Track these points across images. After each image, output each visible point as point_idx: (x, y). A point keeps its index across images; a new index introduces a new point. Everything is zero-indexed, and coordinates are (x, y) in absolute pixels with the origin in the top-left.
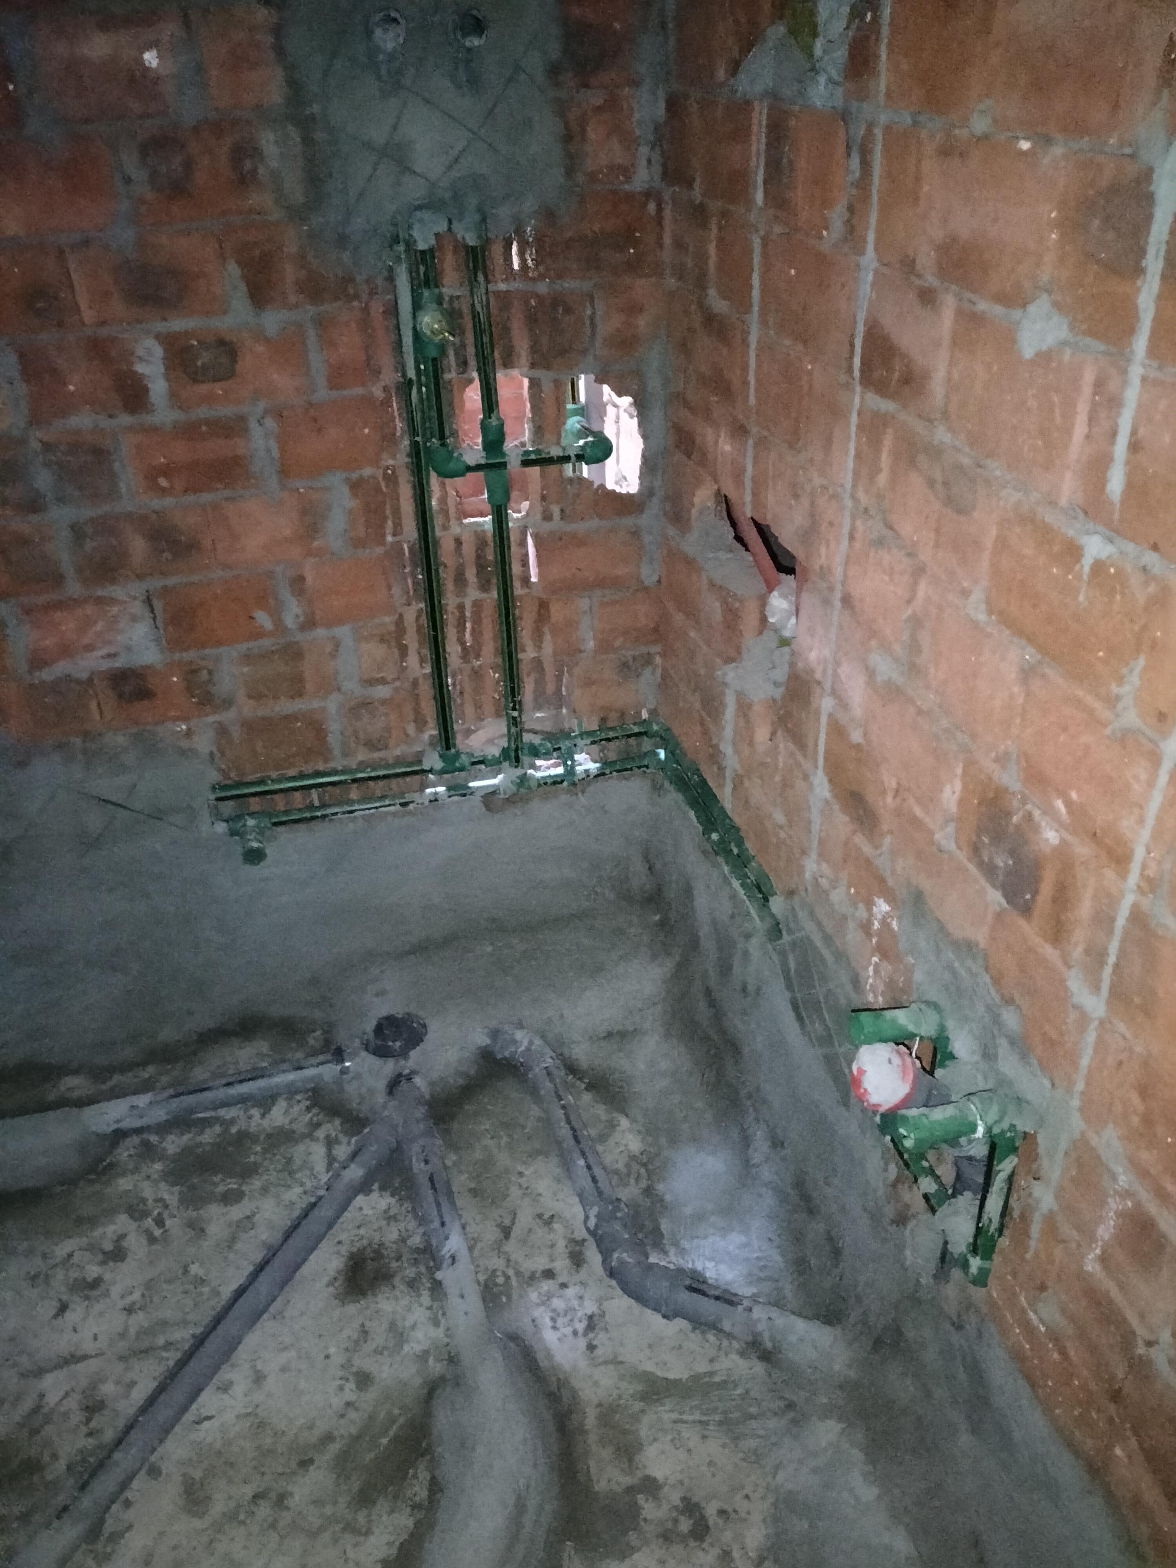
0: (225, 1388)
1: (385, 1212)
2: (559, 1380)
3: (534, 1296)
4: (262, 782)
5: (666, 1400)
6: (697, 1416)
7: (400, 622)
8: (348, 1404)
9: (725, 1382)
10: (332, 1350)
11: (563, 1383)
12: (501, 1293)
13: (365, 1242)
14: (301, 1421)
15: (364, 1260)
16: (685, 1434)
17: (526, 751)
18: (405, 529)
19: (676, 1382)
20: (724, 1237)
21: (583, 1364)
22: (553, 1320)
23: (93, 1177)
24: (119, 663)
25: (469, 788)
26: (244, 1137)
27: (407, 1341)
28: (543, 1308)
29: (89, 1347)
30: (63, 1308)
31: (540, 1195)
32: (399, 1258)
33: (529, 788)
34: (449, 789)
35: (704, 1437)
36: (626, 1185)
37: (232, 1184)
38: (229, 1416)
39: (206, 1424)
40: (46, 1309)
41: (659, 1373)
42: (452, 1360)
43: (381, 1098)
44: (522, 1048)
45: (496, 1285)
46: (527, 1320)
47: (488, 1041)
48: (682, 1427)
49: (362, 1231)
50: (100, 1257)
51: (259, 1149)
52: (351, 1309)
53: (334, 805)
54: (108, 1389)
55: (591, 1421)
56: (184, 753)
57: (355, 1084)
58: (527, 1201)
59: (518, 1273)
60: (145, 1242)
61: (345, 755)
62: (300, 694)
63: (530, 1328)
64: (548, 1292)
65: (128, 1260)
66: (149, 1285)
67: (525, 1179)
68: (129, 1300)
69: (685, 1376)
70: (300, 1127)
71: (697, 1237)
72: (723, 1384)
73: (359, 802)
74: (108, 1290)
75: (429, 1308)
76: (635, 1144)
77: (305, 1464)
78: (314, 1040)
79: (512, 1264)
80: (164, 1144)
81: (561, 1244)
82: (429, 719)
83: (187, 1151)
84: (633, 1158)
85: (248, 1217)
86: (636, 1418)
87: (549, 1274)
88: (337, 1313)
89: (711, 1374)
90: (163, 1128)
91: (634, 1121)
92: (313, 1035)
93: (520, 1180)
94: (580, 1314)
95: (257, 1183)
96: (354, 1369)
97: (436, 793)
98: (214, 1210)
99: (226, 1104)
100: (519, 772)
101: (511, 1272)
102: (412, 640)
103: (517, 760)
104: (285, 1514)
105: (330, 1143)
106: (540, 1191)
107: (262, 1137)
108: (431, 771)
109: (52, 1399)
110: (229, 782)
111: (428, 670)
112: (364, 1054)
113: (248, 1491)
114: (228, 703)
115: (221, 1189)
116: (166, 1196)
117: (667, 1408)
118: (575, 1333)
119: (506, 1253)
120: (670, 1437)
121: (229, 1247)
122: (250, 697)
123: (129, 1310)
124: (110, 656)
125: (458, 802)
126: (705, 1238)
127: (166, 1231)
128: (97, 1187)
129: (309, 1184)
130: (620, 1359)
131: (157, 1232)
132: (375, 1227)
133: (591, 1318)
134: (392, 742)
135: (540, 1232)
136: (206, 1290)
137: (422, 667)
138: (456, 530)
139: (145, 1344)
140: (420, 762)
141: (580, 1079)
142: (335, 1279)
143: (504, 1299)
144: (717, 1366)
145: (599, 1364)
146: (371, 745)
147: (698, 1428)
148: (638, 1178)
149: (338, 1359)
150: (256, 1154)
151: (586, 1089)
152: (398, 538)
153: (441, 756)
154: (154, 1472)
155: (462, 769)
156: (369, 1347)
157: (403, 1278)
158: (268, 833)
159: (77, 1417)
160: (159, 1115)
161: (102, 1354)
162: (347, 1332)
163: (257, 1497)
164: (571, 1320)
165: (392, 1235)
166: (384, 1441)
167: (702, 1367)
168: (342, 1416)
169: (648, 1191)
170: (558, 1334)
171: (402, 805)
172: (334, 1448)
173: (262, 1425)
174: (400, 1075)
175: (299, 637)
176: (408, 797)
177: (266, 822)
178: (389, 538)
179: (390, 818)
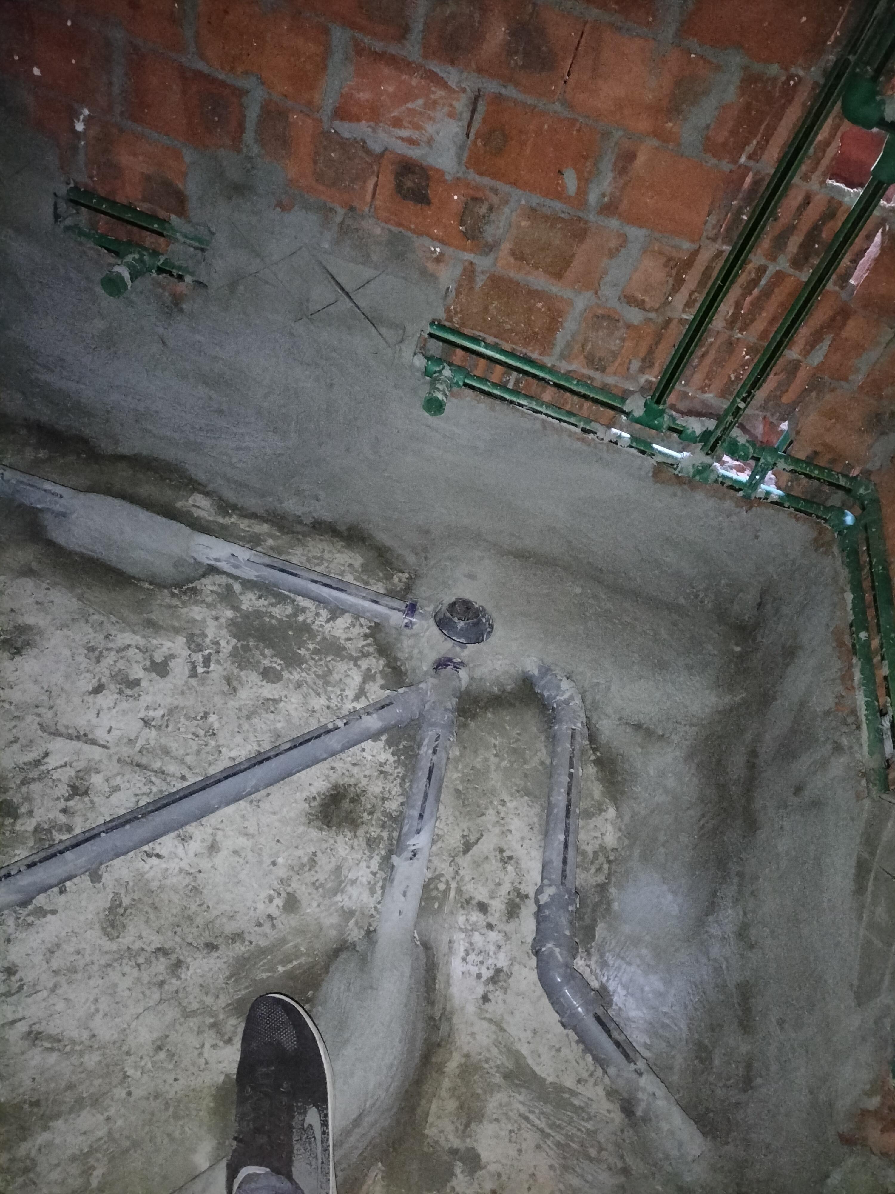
0: (184, 839)
1: (381, 765)
2: (444, 1009)
3: (461, 919)
4: (475, 340)
5: (523, 1090)
6: (542, 1124)
7: (695, 254)
8: (270, 917)
9: (581, 1108)
10: (280, 860)
11: (447, 1016)
12: (435, 898)
13: (352, 781)
14: (226, 907)
15: (344, 796)
16: (525, 1134)
17: (725, 445)
18: (765, 157)
19: (541, 1081)
20: (646, 974)
21: (471, 1009)
22: (467, 951)
23: (176, 591)
24: (414, 153)
25: (653, 448)
26: (306, 628)
27: (343, 892)
28: (463, 935)
29: (101, 734)
30: (98, 689)
31: (510, 831)
32: (371, 813)
33: (706, 480)
34: (633, 438)
35: (538, 1147)
36: (587, 870)
37: (277, 664)
38: (174, 866)
39: (154, 861)
40: (86, 683)
41: (530, 1061)
42: (370, 934)
43: (426, 666)
44: (562, 698)
45: (437, 888)
46: (445, 939)
47: (536, 672)
48: (524, 1124)
49: (355, 770)
50: (148, 663)
51: (311, 647)
52: (314, 834)
53: (527, 397)
54: (97, 780)
55: (453, 1065)
56: (424, 273)
57: (411, 642)
58: (497, 830)
59: (459, 891)
60: (187, 673)
61: (562, 357)
62: (559, 275)
63: (444, 947)
64: (475, 923)
65: (166, 679)
66: (172, 711)
67: (504, 809)
68: (151, 713)
69: (550, 1079)
70: (352, 648)
71: (623, 959)
72: (577, 1110)
73: (549, 405)
74: (139, 695)
75: (374, 874)
76: (611, 839)
77: (211, 947)
78: (399, 579)
79: (458, 878)
80: (242, 598)
81: (506, 887)
82: (657, 365)
83: (258, 614)
84: (602, 848)
85: (274, 700)
86: (491, 1089)
87: (483, 908)
88: (301, 829)
89: (573, 1093)
90: (248, 585)
91: (620, 815)
92: (400, 574)
93: (500, 807)
94: (490, 961)
95: (296, 676)
96: (289, 890)
97: (620, 437)
98: (252, 677)
99: (306, 595)
100: (707, 460)
101: (453, 885)
102: (692, 279)
103: (713, 448)
104: (174, 981)
105: (368, 676)
106: (512, 827)
107: (319, 639)
108: (627, 414)
109: (52, 762)
110: (447, 324)
111: (689, 316)
112: (432, 621)
113: (157, 941)
114: (489, 248)
115: (266, 662)
116: (223, 643)
117: (521, 1098)
118: (479, 976)
119: (457, 865)
120: (510, 1127)
121: (248, 718)
122: (513, 253)
123: (147, 723)
124: (411, 142)
125: (633, 455)
126: (629, 964)
127: (208, 672)
128: (175, 602)
129: (334, 703)
130: (504, 1026)
131: (200, 670)
132: (367, 773)
133: (499, 971)
134: (610, 369)
135: (494, 864)
136: (213, 743)
137: (684, 311)
138: (814, 185)
139: (144, 761)
140: (623, 400)
141: (595, 750)
142: (314, 798)
143: (436, 906)
144: (581, 1089)
145: (485, 1019)
146: (591, 361)
147: (538, 1135)
148: (599, 870)
149: (281, 872)
150: (308, 649)
151: (594, 762)
152: (751, 163)
153: (646, 405)
154: (96, 877)
155: (657, 428)
156: (309, 877)
157: (366, 833)
158: (455, 389)
159: (63, 790)
160: (250, 573)
161: (107, 748)
162: (300, 852)
163: (161, 951)
164: (482, 963)
165: (376, 788)
166: (281, 969)
167: (569, 1082)
168: (260, 925)
169: (602, 888)
170: (465, 968)
171: (584, 430)
172: (240, 949)
173: (195, 890)
174: (450, 660)
175: (592, 217)
176: (593, 426)
177: (459, 378)
178: (743, 160)
179: (565, 437)
